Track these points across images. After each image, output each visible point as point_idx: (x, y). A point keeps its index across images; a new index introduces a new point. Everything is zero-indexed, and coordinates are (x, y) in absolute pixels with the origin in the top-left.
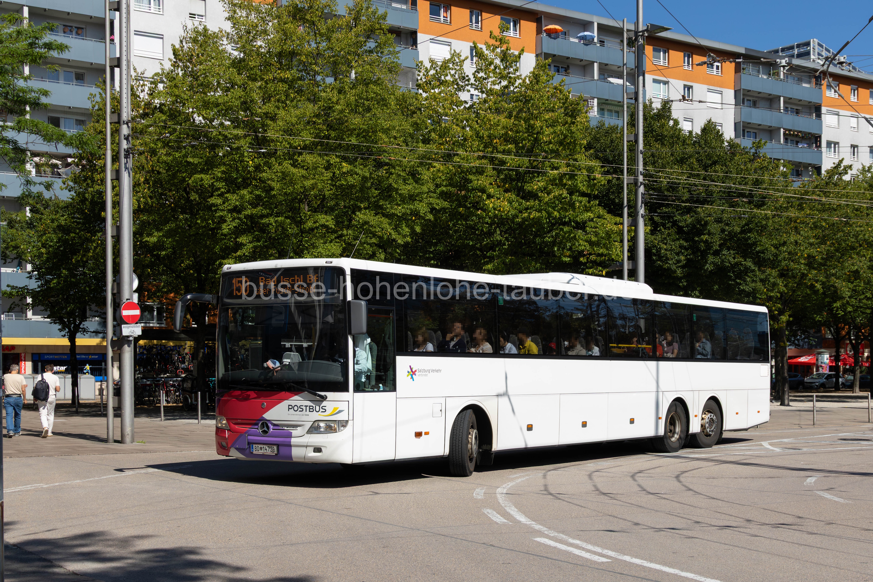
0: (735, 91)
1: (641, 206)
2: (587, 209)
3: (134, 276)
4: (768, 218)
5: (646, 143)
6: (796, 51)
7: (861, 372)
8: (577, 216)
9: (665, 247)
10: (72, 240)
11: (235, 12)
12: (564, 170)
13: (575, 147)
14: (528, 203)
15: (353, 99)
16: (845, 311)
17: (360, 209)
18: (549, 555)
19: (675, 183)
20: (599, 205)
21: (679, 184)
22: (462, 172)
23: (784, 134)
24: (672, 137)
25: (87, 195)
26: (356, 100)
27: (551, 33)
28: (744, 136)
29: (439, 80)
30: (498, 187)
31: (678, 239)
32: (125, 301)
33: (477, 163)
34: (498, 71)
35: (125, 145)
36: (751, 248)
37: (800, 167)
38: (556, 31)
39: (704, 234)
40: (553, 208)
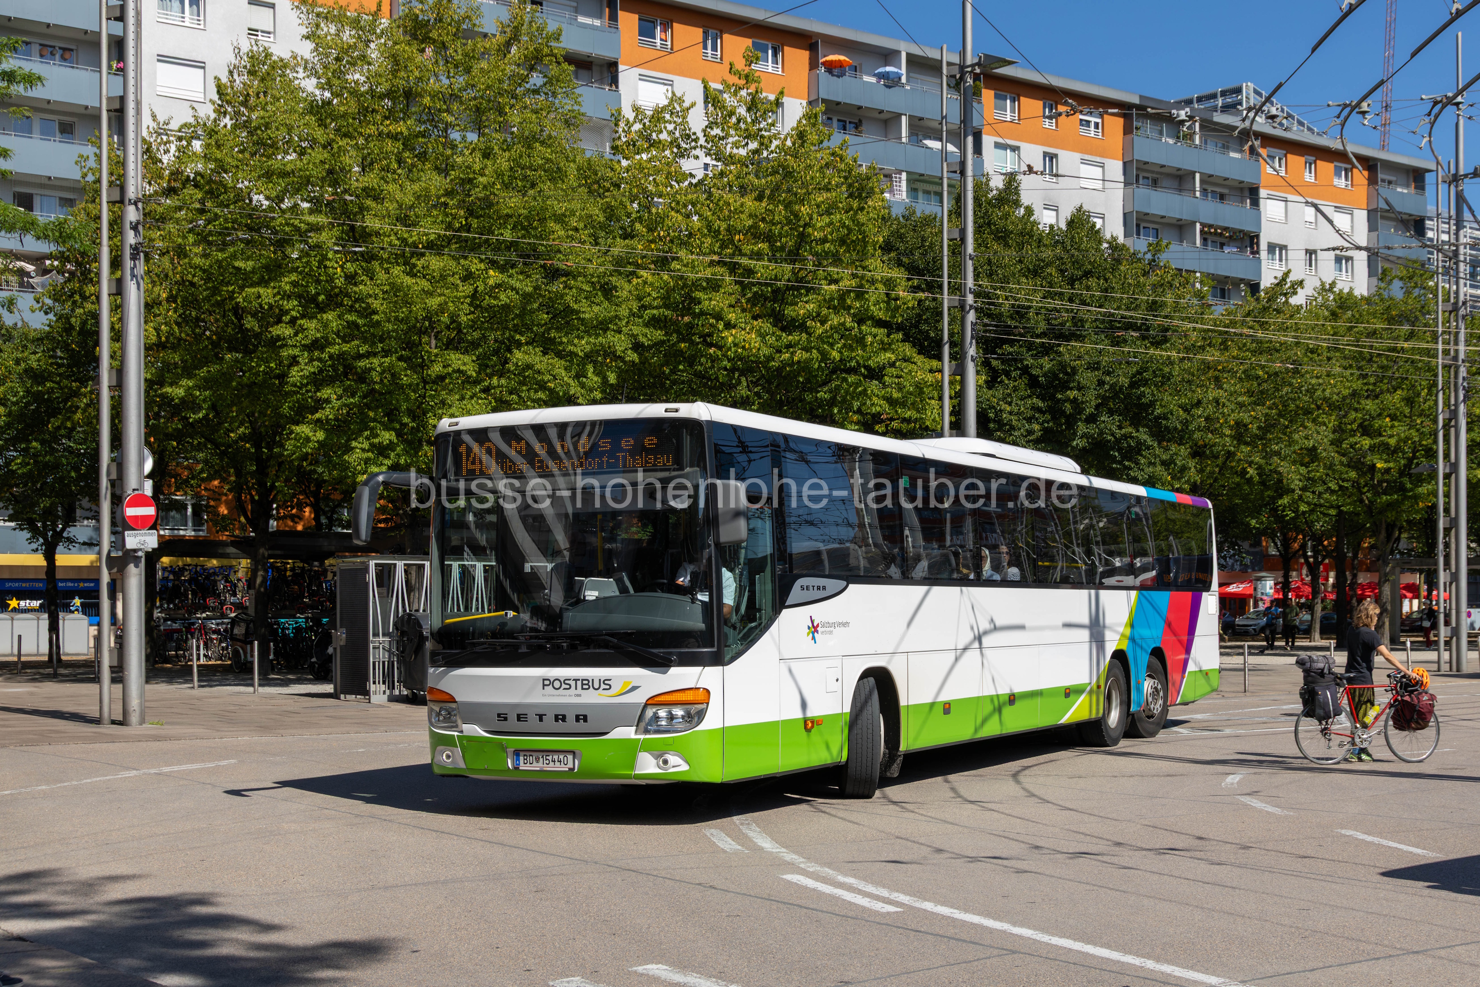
0: (1125, 164)
1: (971, 343)
2: (885, 347)
3: (146, 452)
4: (1172, 363)
5: (980, 244)
6: (1220, 102)
7: (1324, 609)
8: (870, 358)
9: (1008, 408)
10: (48, 393)
11: (318, 26)
12: (847, 283)
13: (866, 247)
14: (790, 338)
15: (505, 165)
16: (1296, 511)
17: (519, 345)
18: (802, 902)
19: (1023, 307)
20: (903, 341)
21: (1030, 307)
22: (685, 286)
23: (1201, 231)
24: (1022, 234)
25: (73, 320)
26: (511, 169)
27: (831, 67)
28: (1138, 234)
29: (648, 139)
30: (744, 310)
31: (1029, 396)
32: (130, 492)
33: (708, 273)
34: (742, 126)
35: (131, 238)
36: (1146, 411)
37: (1227, 283)
38: (840, 65)
39: (1071, 389)
40: (832, 345)
